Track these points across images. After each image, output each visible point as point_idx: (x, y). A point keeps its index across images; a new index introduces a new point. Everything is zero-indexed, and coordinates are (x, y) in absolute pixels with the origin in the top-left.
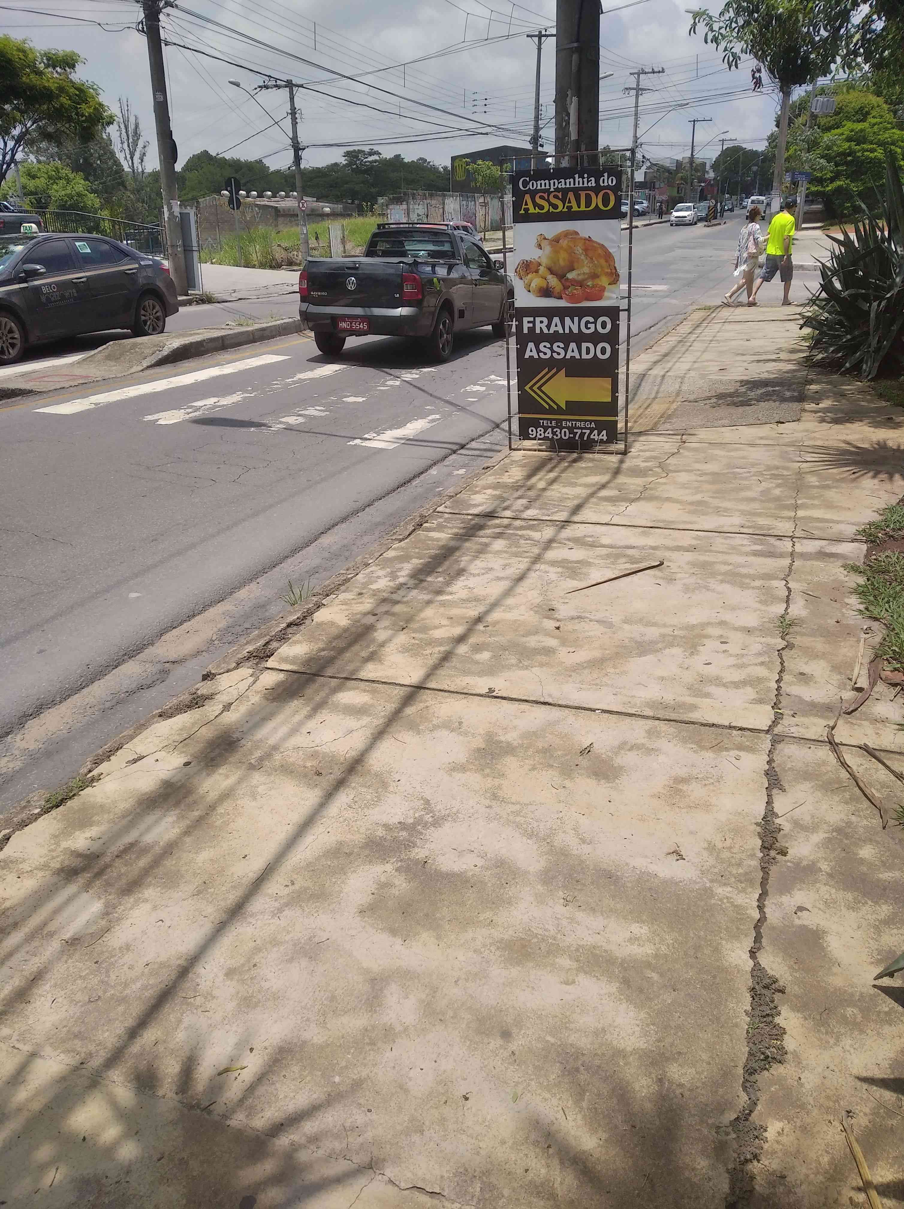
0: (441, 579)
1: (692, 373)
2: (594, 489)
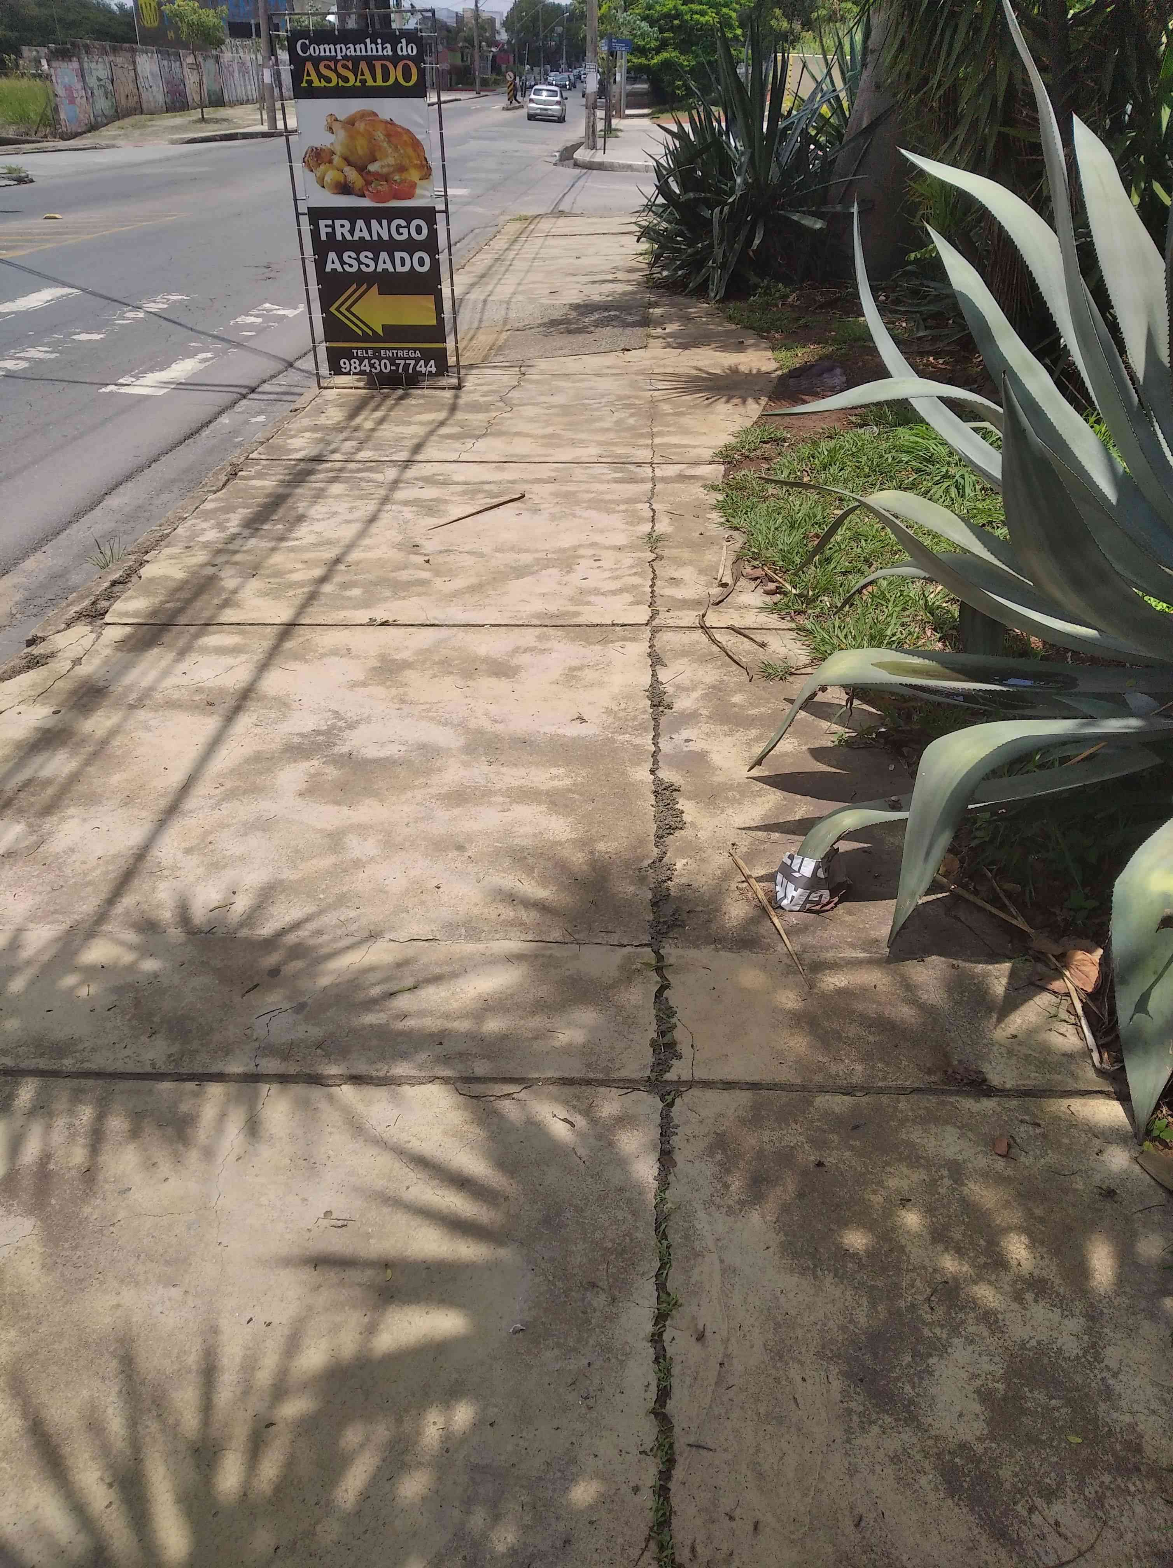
0: (280, 526)
1: (520, 297)
2: (433, 426)
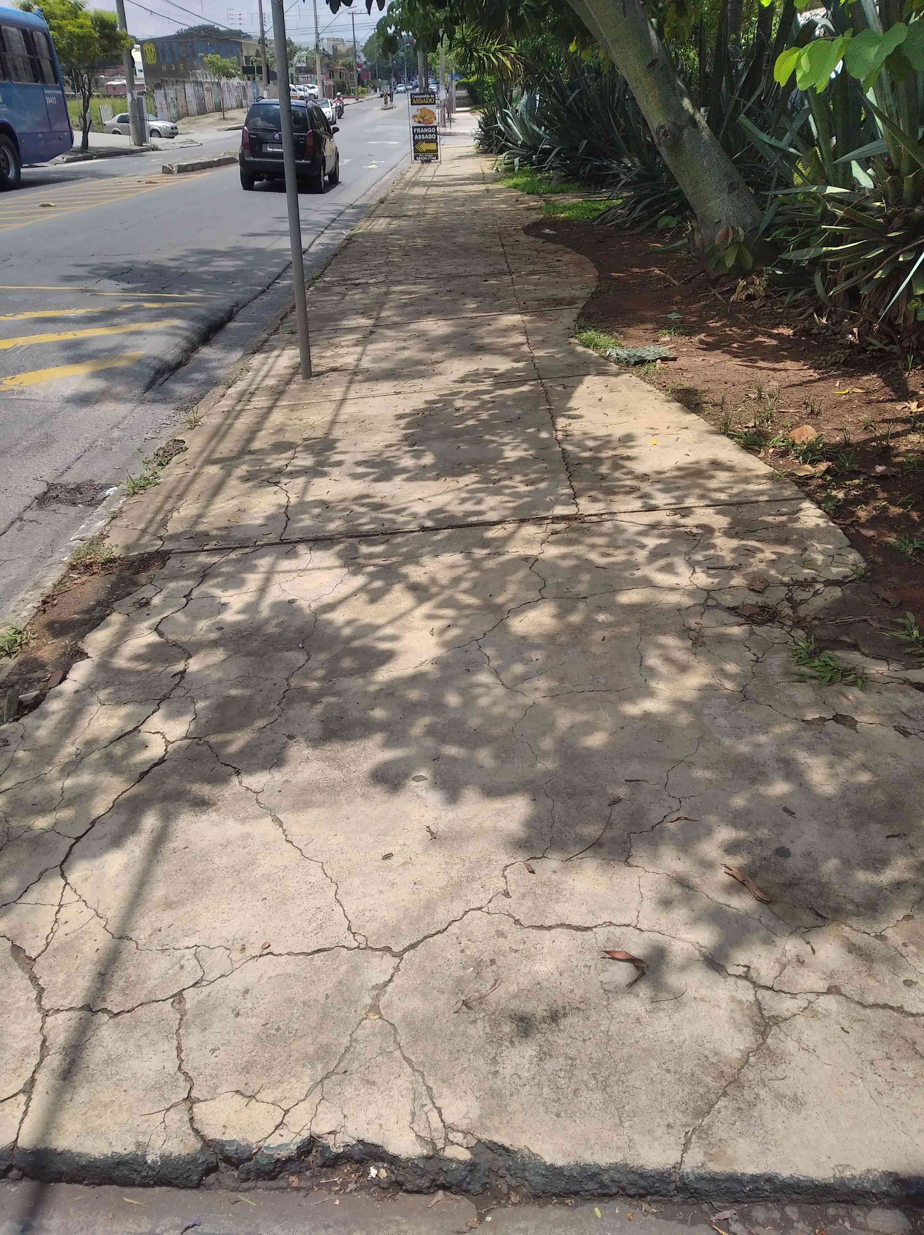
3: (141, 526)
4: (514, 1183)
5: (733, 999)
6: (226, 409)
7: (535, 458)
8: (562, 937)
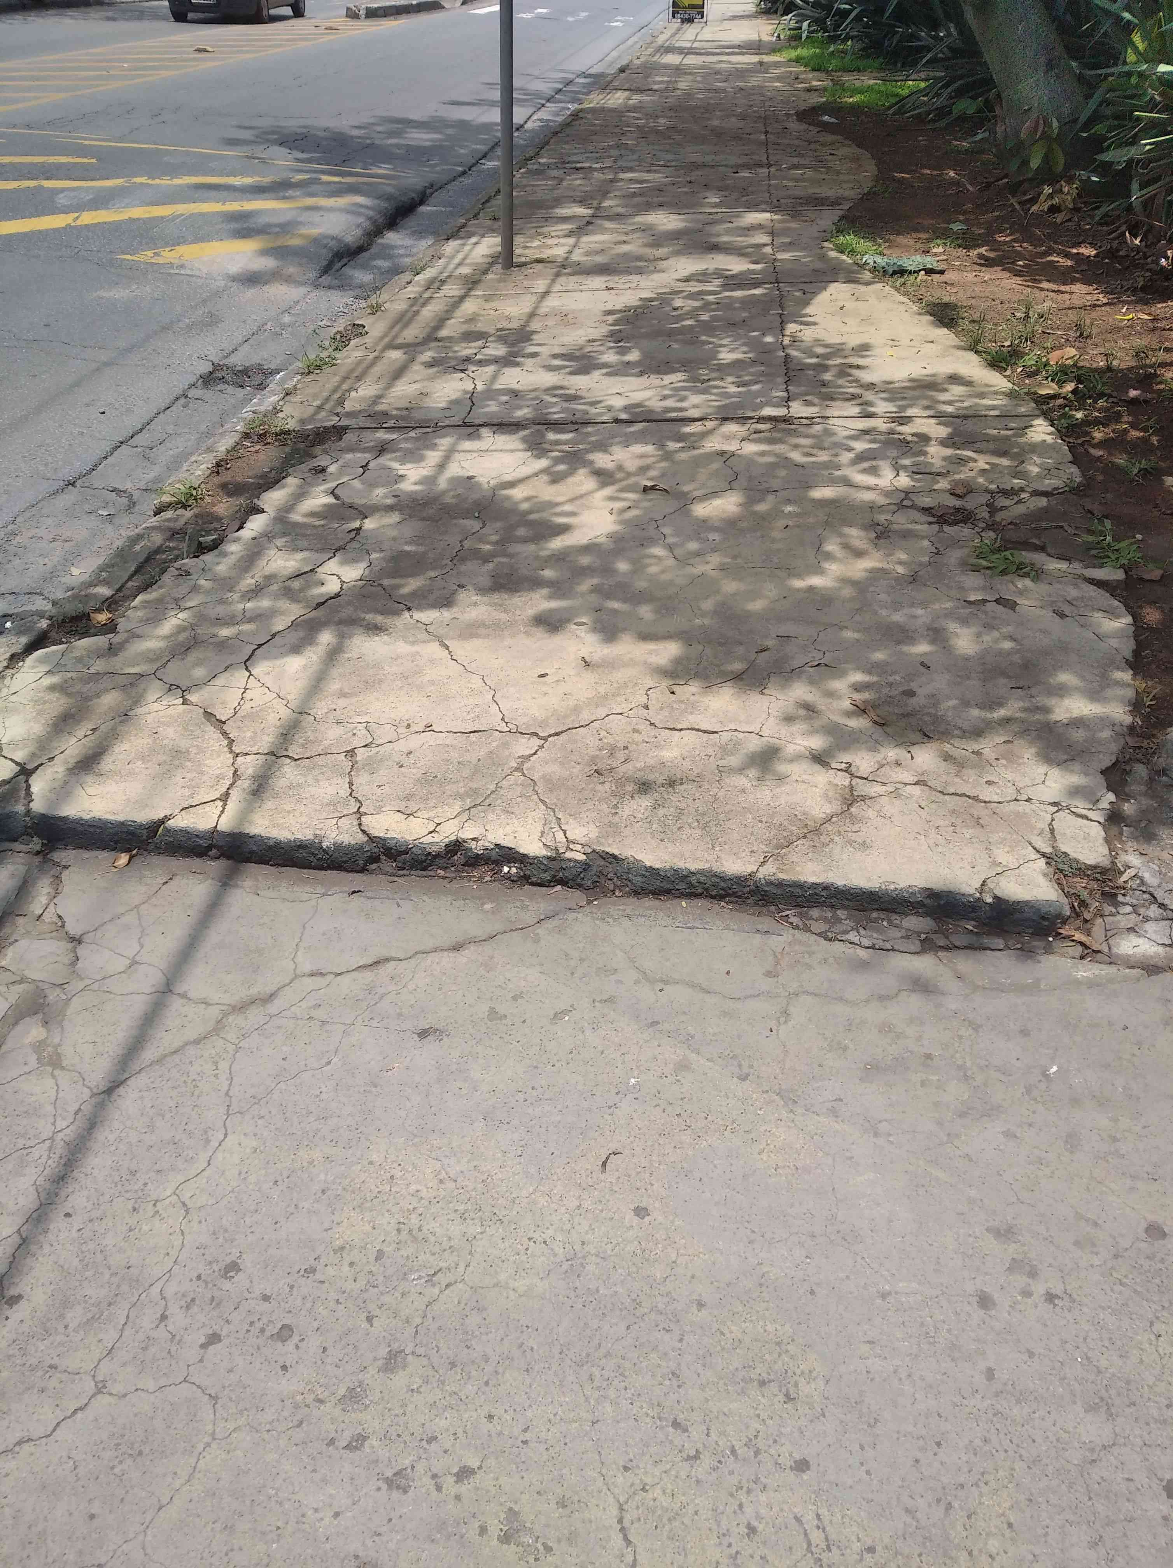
3: (317, 403)
4: (619, 883)
5: (830, 783)
6: (412, 296)
7: (754, 362)
8: (690, 738)
